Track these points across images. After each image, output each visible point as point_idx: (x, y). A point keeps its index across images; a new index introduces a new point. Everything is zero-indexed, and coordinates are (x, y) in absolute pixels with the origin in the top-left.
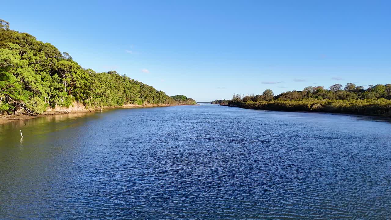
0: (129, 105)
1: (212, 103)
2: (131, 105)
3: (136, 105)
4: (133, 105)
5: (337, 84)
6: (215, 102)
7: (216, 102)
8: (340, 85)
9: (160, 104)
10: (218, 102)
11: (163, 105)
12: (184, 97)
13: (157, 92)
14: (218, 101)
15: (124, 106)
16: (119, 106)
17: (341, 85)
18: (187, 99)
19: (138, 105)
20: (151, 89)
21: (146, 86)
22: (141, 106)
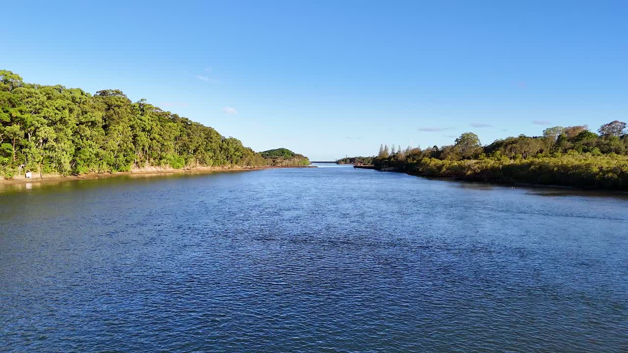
0: (149, 169)
1: (338, 162)
2: (154, 169)
3: (167, 169)
4: (158, 169)
5: (616, 122)
6: (343, 161)
7: (346, 161)
8: (622, 123)
9: (230, 166)
10: (348, 161)
11: (237, 167)
12: (289, 152)
13: (224, 140)
14: (348, 158)
15: (134, 170)
16: (116, 173)
17: (625, 124)
18: (293, 155)
19: (172, 169)
20: (209, 134)
21: (198, 125)
22: (181, 171)
